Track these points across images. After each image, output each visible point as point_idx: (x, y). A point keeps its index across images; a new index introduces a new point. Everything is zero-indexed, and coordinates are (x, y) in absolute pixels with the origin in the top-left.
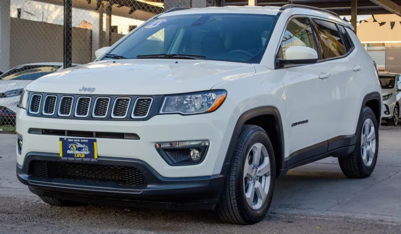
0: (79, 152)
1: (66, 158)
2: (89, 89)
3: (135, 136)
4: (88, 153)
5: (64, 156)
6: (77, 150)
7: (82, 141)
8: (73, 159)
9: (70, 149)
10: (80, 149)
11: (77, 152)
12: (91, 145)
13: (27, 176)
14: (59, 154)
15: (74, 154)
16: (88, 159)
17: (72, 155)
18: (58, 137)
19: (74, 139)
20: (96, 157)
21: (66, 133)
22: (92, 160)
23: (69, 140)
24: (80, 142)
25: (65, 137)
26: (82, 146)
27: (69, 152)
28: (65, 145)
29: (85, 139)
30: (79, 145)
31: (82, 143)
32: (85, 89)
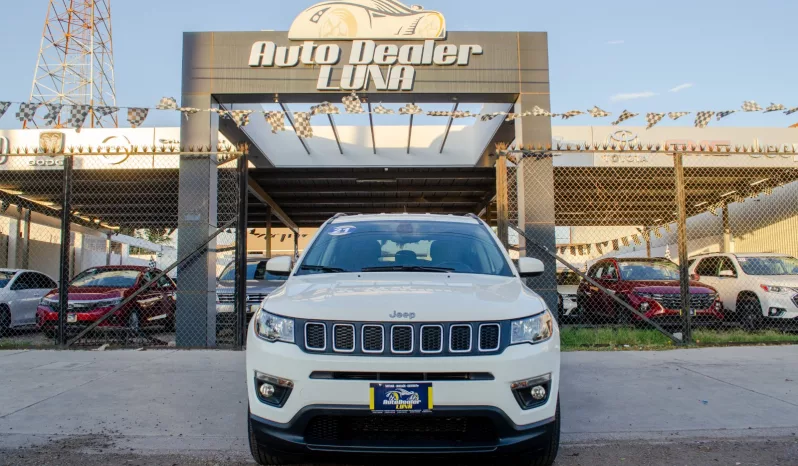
0: (405, 402)
1: (380, 412)
2: (406, 315)
3: (487, 376)
4: (418, 402)
5: (376, 408)
6: (400, 398)
7: (409, 386)
8: (393, 411)
9: (388, 399)
10: (405, 398)
11: (401, 402)
12: (423, 392)
13: (301, 438)
14: (368, 406)
15: (395, 406)
16: (418, 411)
17: (393, 407)
18: (368, 382)
19: (395, 384)
20: (430, 407)
21: (378, 376)
22: (425, 411)
23: (387, 386)
24: (407, 389)
25: (380, 382)
26: (408, 393)
27: (385, 402)
28: (380, 394)
29: (414, 384)
30: (405, 393)
31: (409, 389)
32: (400, 315)
